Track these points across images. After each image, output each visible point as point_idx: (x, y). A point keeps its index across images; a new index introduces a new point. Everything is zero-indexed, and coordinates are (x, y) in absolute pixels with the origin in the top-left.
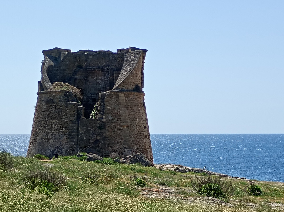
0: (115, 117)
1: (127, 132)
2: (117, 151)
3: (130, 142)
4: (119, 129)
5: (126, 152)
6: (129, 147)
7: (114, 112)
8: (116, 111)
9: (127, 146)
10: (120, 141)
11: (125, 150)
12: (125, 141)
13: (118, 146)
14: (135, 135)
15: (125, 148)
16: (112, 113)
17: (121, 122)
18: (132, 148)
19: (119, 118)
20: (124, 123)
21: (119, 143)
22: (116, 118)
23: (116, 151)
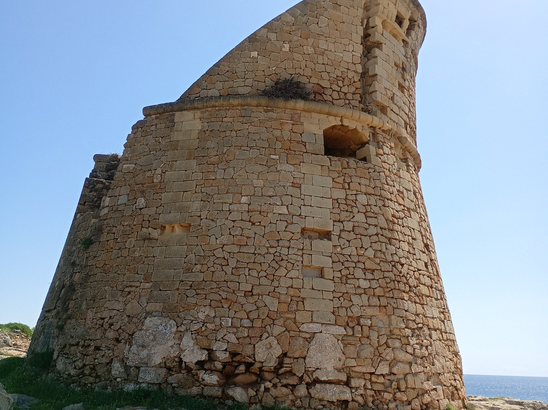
0: (138, 194)
1: (176, 248)
2: (111, 325)
3: (178, 289)
4: (144, 240)
5: (147, 330)
6: (170, 312)
7: (140, 178)
8: (149, 174)
9: (158, 306)
10: (137, 284)
11: (147, 321)
12: (156, 286)
13: (119, 306)
14: (212, 259)
15: (149, 314)
16: (131, 181)
17: (160, 210)
18: (182, 315)
19: (156, 196)
20: (172, 214)
21: (129, 293)
22: (143, 200)
23: (106, 326)
